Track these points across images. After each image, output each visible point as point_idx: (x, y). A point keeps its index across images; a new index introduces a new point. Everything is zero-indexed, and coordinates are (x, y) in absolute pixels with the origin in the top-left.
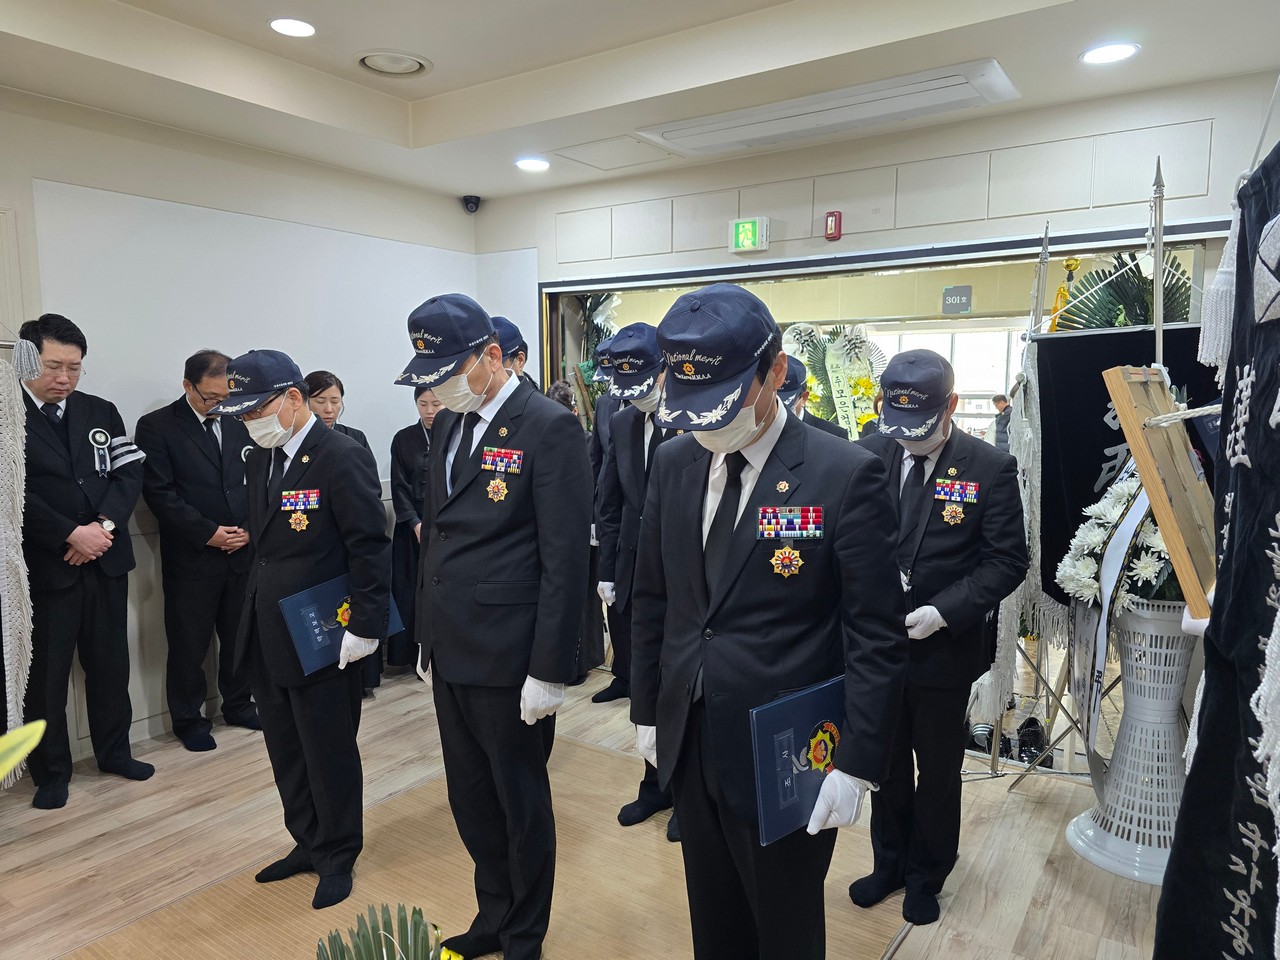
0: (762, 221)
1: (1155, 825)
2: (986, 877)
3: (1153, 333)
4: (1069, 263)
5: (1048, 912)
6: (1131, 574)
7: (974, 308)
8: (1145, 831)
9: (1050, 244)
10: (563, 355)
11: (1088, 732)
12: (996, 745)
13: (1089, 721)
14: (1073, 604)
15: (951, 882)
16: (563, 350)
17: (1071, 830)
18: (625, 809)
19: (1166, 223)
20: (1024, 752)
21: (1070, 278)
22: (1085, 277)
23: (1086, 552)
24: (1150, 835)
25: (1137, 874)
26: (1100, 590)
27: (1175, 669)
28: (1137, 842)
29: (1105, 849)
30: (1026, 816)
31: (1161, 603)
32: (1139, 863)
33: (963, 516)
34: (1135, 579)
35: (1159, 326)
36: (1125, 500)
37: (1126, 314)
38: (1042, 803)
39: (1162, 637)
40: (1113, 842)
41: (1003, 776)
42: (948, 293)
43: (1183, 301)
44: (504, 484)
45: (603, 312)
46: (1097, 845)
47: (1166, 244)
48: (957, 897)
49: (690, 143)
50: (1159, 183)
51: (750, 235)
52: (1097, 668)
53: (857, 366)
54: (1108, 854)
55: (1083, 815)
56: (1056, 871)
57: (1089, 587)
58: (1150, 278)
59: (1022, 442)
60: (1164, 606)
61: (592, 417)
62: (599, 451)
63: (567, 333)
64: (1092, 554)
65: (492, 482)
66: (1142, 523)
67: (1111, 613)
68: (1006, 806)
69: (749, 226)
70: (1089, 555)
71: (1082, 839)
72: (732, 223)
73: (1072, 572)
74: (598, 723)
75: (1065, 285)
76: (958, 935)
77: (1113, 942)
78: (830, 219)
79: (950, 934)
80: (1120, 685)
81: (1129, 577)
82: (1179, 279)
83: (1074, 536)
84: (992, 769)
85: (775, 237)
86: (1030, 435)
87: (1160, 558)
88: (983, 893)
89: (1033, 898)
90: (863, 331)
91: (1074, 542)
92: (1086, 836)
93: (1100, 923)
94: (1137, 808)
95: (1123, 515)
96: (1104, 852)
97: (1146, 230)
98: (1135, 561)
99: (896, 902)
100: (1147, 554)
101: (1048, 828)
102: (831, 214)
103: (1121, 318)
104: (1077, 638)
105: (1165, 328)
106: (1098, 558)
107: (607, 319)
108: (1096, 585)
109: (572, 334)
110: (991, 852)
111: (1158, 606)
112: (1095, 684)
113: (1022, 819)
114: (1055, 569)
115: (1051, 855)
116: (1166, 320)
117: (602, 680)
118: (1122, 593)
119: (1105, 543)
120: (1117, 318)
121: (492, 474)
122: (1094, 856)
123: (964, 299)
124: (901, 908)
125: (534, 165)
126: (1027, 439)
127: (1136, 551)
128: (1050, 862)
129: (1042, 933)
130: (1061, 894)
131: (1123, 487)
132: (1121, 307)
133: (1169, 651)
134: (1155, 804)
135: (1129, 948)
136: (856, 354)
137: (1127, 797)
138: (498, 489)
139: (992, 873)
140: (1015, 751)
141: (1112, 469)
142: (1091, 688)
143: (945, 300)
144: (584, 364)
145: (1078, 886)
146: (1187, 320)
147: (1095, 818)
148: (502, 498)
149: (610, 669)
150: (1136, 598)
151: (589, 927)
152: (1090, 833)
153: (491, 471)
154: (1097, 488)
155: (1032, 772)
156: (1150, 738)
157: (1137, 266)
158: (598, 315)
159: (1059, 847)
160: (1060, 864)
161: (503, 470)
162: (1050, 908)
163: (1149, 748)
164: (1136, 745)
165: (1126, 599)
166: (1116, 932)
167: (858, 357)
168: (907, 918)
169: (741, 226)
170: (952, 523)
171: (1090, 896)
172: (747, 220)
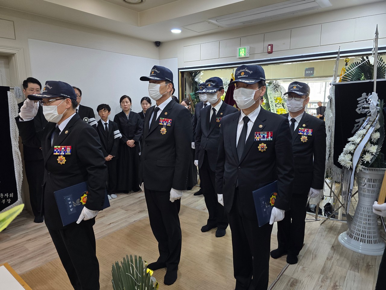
0: (248, 47)
1: (367, 237)
2: (312, 251)
3: (373, 82)
4: (346, 60)
5: (332, 262)
6: (363, 159)
7: (315, 75)
8: (363, 238)
9: (340, 54)
10: (185, 90)
11: (347, 208)
12: (317, 211)
13: (347, 204)
14: (343, 168)
15: (301, 252)
16: (185, 89)
17: (340, 237)
18: (203, 227)
19: (379, 46)
20: (326, 213)
21: (346, 65)
22: (351, 64)
23: (348, 152)
24: (365, 240)
25: (360, 251)
26: (352, 164)
27: (375, 189)
28: (361, 241)
29: (350, 243)
30: (326, 232)
31: (372, 168)
32: (361, 248)
33: (307, 140)
34: (364, 161)
35: (375, 80)
36: (361, 136)
37: (364, 76)
38: (331, 229)
39: (372, 179)
40: (353, 241)
41: (319, 220)
42: (307, 70)
43: (383, 72)
44: (166, 129)
45: (198, 77)
46: (348, 242)
47: (378, 53)
48: (303, 257)
49: (224, 23)
50: (377, 33)
51: (244, 52)
52: (350, 188)
53: (277, 93)
54: (351, 245)
55: (344, 233)
56: (335, 250)
57: (349, 163)
58: (373, 64)
59: (329, 117)
60: (373, 170)
61: (194, 110)
62: (196, 120)
63: (187, 84)
64: (350, 153)
65: (162, 128)
66: (367, 143)
67: (355, 171)
68: (319, 229)
69: (243, 49)
70: (349, 153)
71: (343, 240)
72: (238, 48)
73: (343, 158)
74: (195, 201)
75: (345, 67)
76: (303, 268)
77: (352, 272)
78: (269, 47)
79: (301, 267)
80: (357, 194)
81: (362, 160)
82: (382, 65)
83: (345, 147)
84: (316, 218)
85: (251, 53)
86: (332, 115)
87: (372, 154)
88: (312, 255)
89: (327, 257)
90: (279, 82)
91: (344, 149)
92: (345, 239)
93: (348, 266)
94: (361, 231)
95: (361, 141)
96: (350, 244)
97: (372, 49)
98: (364, 155)
99: (285, 257)
100: (368, 153)
101: (332, 237)
102: (269, 45)
103: (363, 77)
104: (344, 179)
105: (377, 81)
106: (352, 154)
107: (199, 79)
108: (351, 163)
109: (188, 84)
110: (314, 243)
111: (371, 169)
112: (350, 193)
113: (325, 233)
114: (338, 157)
115: (333, 245)
116: (377, 78)
117: (197, 189)
118: (359, 165)
119: (355, 150)
120: (361, 78)
121: (162, 126)
122: (347, 245)
123: (312, 72)
124: (286, 259)
125: (176, 31)
126: (331, 117)
127: (364, 152)
128: (333, 247)
129: (330, 268)
130: (336, 257)
131: (361, 132)
132: (363, 74)
133: (374, 184)
134: (367, 230)
135: (357, 273)
136: (277, 89)
137: (358, 228)
138: (164, 130)
139: (314, 250)
140: (323, 213)
141: (358, 126)
142: (348, 195)
143: (305, 72)
144: (192, 94)
145: (341, 254)
146: (384, 78)
147: (348, 234)
148: (165, 134)
149: (199, 186)
150: (364, 167)
151: (192, 261)
152: (346, 238)
153: (162, 125)
154: (353, 132)
155: (328, 219)
156: (366, 210)
157: (369, 61)
158: (196, 78)
159: (336, 242)
160: (336, 247)
161: (165, 125)
162: (332, 260)
163: (366, 213)
164: (362, 212)
165: (360, 167)
166: (353, 268)
167: (277, 91)
168: (288, 262)
169: (241, 49)
170: (304, 142)
171: (345, 257)
172: (243, 47)
